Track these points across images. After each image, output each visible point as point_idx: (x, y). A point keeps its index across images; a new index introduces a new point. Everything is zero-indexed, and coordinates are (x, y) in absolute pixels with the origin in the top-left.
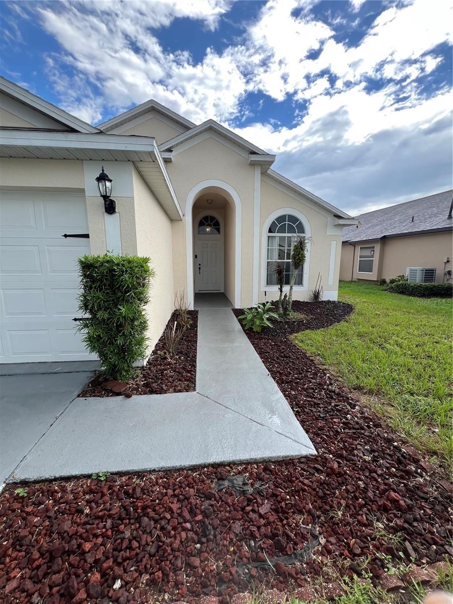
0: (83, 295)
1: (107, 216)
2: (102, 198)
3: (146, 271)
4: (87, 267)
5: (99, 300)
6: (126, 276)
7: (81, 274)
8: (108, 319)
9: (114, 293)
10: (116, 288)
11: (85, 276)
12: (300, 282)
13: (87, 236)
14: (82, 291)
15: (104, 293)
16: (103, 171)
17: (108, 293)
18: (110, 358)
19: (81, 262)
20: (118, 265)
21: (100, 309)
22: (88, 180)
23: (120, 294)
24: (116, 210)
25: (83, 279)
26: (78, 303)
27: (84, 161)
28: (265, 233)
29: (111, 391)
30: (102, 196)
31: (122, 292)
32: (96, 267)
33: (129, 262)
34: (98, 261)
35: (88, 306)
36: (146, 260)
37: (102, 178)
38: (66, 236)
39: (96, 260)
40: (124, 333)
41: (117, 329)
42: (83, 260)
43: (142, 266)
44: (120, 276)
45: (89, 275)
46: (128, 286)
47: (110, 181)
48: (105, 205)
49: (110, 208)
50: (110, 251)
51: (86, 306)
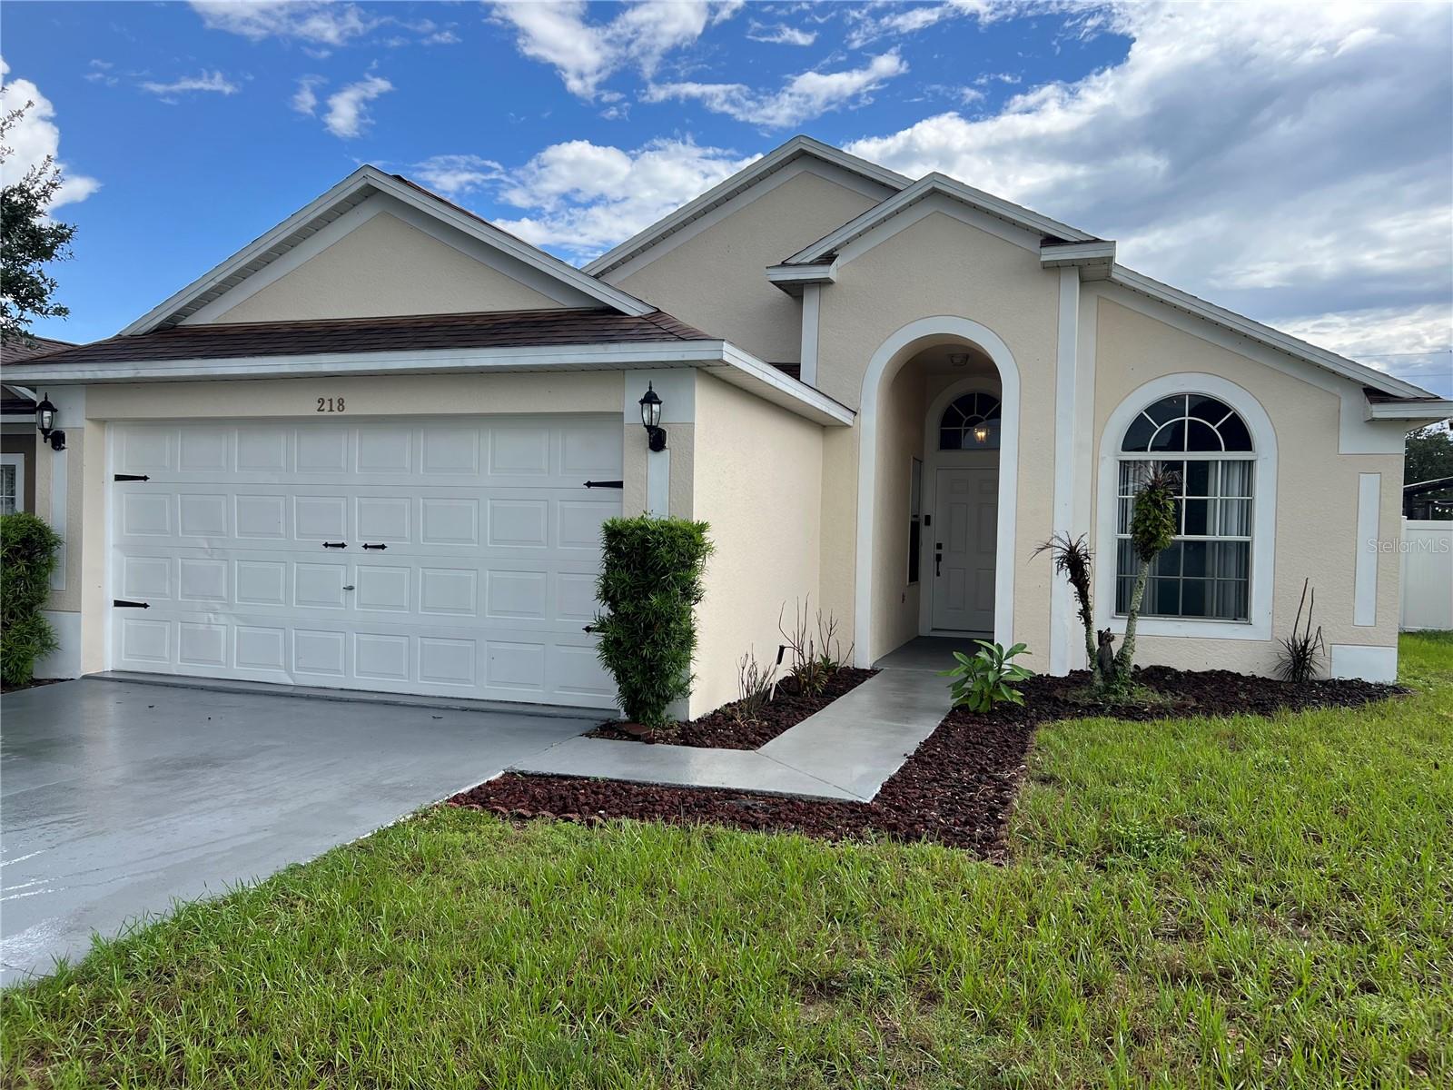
0: (604, 576)
1: (652, 455)
2: (645, 429)
3: (697, 545)
4: (615, 535)
5: (625, 585)
6: (663, 550)
7: (604, 546)
8: (634, 614)
9: (646, 576)
10: (649, 568)
11: (610, 548)
12: (1239, 610)
13: (619, 485)
14: (604, 571)
15: (632, 574)
16: (650, 388)
17: (637, 575)
18: (631, 677)
19: (606, 528)
20: (654, 532)
21: (624, 598)
22: (629, 401)
23: (652, 577)
24: (666, 445)
25: (606, 553)
26: (596, 589)
27: (626, 372)
28: (1111, 454)
29: (627, 734)
30: (645, 426)
31: (655, 574)
32: (625, 536)
33: (671, 529)
34: (628, 527)
35: (609, 592)
36: (702, 528)
37: (650, 399)
38: (589, 484)
39: (626, 525)
40: (653, 639)
41: (645, 632)
42: (609, 524)
43: (691, 537)
44: (654, 550)
45: (614, 547)
46: (665, 564)
47: (660, 403)
48: (650, 438)
49: (657, 440)
50: (648, 512)
51: (607, 594)
